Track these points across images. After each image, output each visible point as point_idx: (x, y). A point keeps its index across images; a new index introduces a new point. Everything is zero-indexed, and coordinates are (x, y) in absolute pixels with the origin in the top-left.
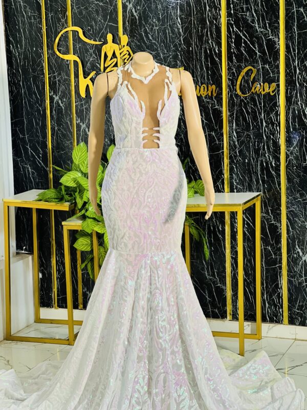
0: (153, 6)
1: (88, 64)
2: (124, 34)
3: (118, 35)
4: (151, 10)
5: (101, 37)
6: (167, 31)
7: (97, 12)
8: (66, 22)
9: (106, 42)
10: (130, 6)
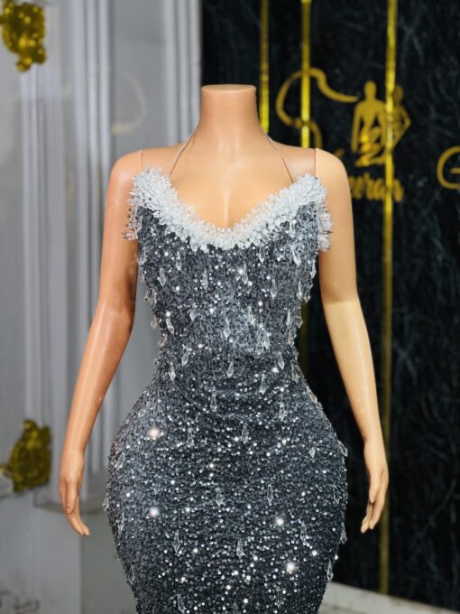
1: (333, 136)
8: (300, 61)
9: (363, 98)
10: (409, 31)
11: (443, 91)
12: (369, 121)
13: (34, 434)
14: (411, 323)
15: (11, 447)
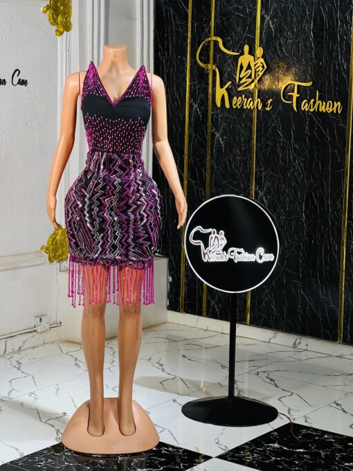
0: (289, 20)
1: (226, 75)
2: (260, 46)
3: (254, 46)
4: (286, 23)
5: (239, 48)
6: (300, 45)
7: (238, 22)
8: (209, 32)
9: (242, 54)
10: (268, 18)
11: (284, 51)
12: (245, 67)
13: (60, 231)
14: (265, 176)
15: (47, 239)
